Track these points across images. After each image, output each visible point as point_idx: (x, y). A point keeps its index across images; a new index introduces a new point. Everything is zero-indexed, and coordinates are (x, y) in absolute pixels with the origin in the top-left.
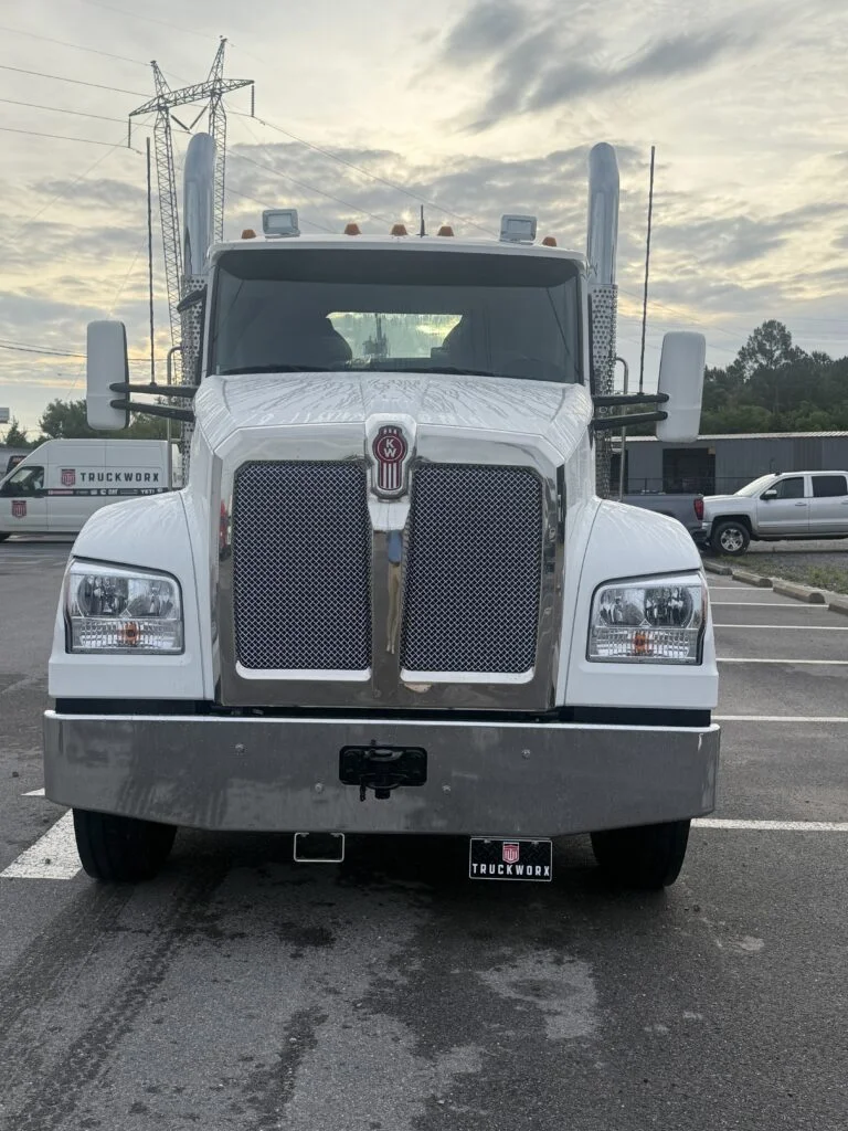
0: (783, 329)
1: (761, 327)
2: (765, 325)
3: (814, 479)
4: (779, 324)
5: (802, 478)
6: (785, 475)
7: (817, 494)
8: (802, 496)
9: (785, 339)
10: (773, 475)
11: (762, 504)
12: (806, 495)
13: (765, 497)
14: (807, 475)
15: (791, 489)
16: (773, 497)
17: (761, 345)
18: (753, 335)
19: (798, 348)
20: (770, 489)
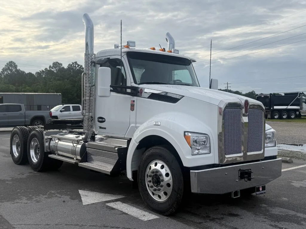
0: (15, 64)
1: (8, 63)
2: (9, 62)
3: (72, 106)
4: (14, 62)
5: (70, 106)
6: (65, 105)
7: (73, 110)
8: (70, 111)
9: (16, 66)
10: (62, 105)
11: (60, 113)
12: (71, 111)
13: (61, 111)
14: (71, 105)
15: (67, 109)
16: (63, 111)
17: (9, 68)
18: (6, 65)
19: (19, 69)
20: (63, 109)
